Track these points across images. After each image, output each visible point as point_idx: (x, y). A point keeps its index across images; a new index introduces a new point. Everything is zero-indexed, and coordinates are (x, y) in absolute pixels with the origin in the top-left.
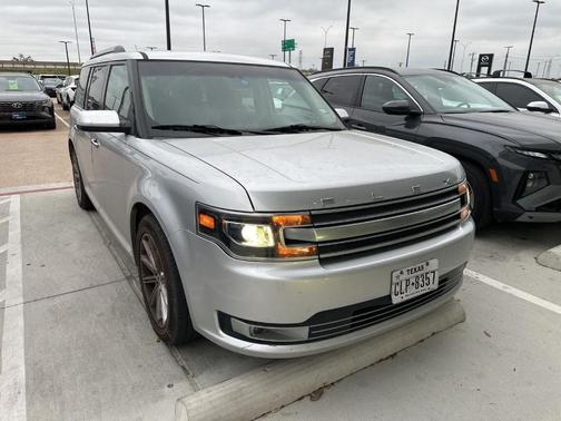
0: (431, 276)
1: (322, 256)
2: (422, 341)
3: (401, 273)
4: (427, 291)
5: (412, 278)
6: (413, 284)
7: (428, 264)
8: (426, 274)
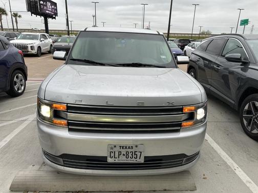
0: (139, 154)
1: (69, 127)
2: (154, 191)
3: (115, 146)
4: (135, 162)
5: (124, 151)
6: (124, 155)
7: (136, 146)
8: (135, 152)
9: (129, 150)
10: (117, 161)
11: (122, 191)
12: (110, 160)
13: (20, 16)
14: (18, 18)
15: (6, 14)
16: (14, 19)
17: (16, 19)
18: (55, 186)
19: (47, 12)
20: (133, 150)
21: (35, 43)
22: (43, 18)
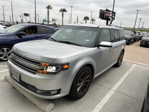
3: (14, 71)
4: (17, 80)
11: (24, 95)
14: (94, 21)
15: (89, 19)
16: (92, 21)
19: (109, 17)
22: (106, 21)
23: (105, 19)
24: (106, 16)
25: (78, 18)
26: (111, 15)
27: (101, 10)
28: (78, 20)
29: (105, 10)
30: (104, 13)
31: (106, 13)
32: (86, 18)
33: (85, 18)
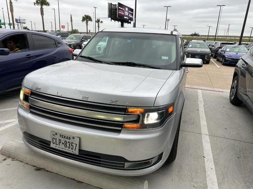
0: (74, 146)
1: (31, 110)
3: (56, 134)
4: (71, 152)
5: (63, 140)
6: (63, 144)
7: (73, 138)
8: (72, 143)
9: (68, 140)
10: (57, 148)
11: (74, 179)
12: (52, 146)
13: (102, 22)
14: (100, 23)
15: (91, 20)
16: (97, 24)
17: (98, 24)
18: (27, 158)
19: (125, 17)
20: (71, 141)
21: (102, 45)
22: (120, 23)
23: (118, 20)
24: (119, 14)
25: (71, 18)
26: (127, 13)
27: (110, 5)
28: (71, 21)
29: (117, 4)
30: (116, 9)
31: (119, 9)
32: (87, 18)
33: (83, 17)
